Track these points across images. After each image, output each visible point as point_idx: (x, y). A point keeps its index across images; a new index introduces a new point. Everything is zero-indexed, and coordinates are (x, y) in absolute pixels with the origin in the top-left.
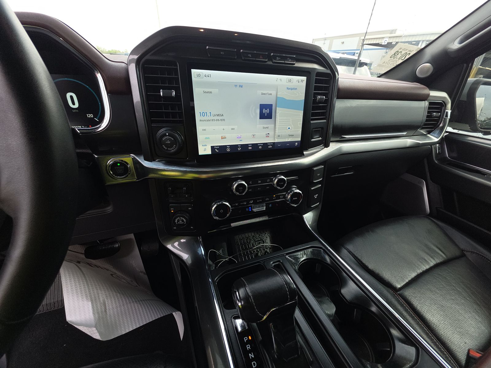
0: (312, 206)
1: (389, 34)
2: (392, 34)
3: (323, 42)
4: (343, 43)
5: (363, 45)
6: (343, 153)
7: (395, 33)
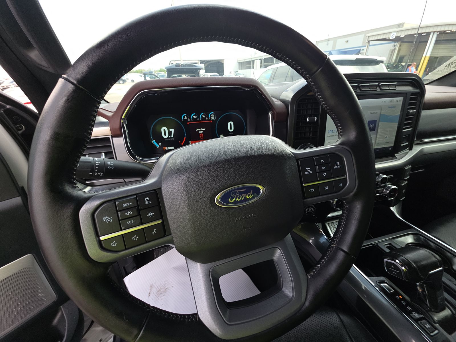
0: (401, 200)
1: (397, 28)
2: (399, 28)
3: (326, 43)
4: (347, 41)
5: (369, 41)
6: (425, 154)
7: (402, 27)
